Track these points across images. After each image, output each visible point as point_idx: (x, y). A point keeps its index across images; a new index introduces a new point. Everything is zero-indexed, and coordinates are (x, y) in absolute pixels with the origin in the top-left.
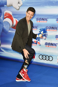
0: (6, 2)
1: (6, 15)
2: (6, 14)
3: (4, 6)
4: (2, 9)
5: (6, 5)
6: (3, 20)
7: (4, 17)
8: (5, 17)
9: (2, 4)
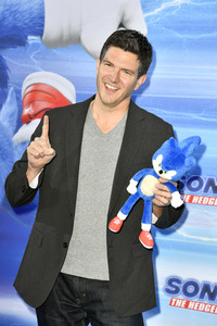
0: (43, 18)
1: (32, 102)
2: (36, 90)
3: (22, 42)
4: (12, 58)
5: (40, 33)
6: (11, 130)
7: (21, 111)
8: (27, 111)
9: (15, 27)
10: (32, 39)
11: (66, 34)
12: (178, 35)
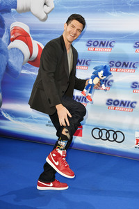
0: (16, 2)
1: (14, 33)
2: (15, 29)
3: (9, 11)
4: (6, 17)
5: (16, 8)
6: (7, 44)
7: (10, 37)
8: (12, 37)
9: (6, 6)
10: (13, 10)
11: (25, 8)
12: (65, 7)
